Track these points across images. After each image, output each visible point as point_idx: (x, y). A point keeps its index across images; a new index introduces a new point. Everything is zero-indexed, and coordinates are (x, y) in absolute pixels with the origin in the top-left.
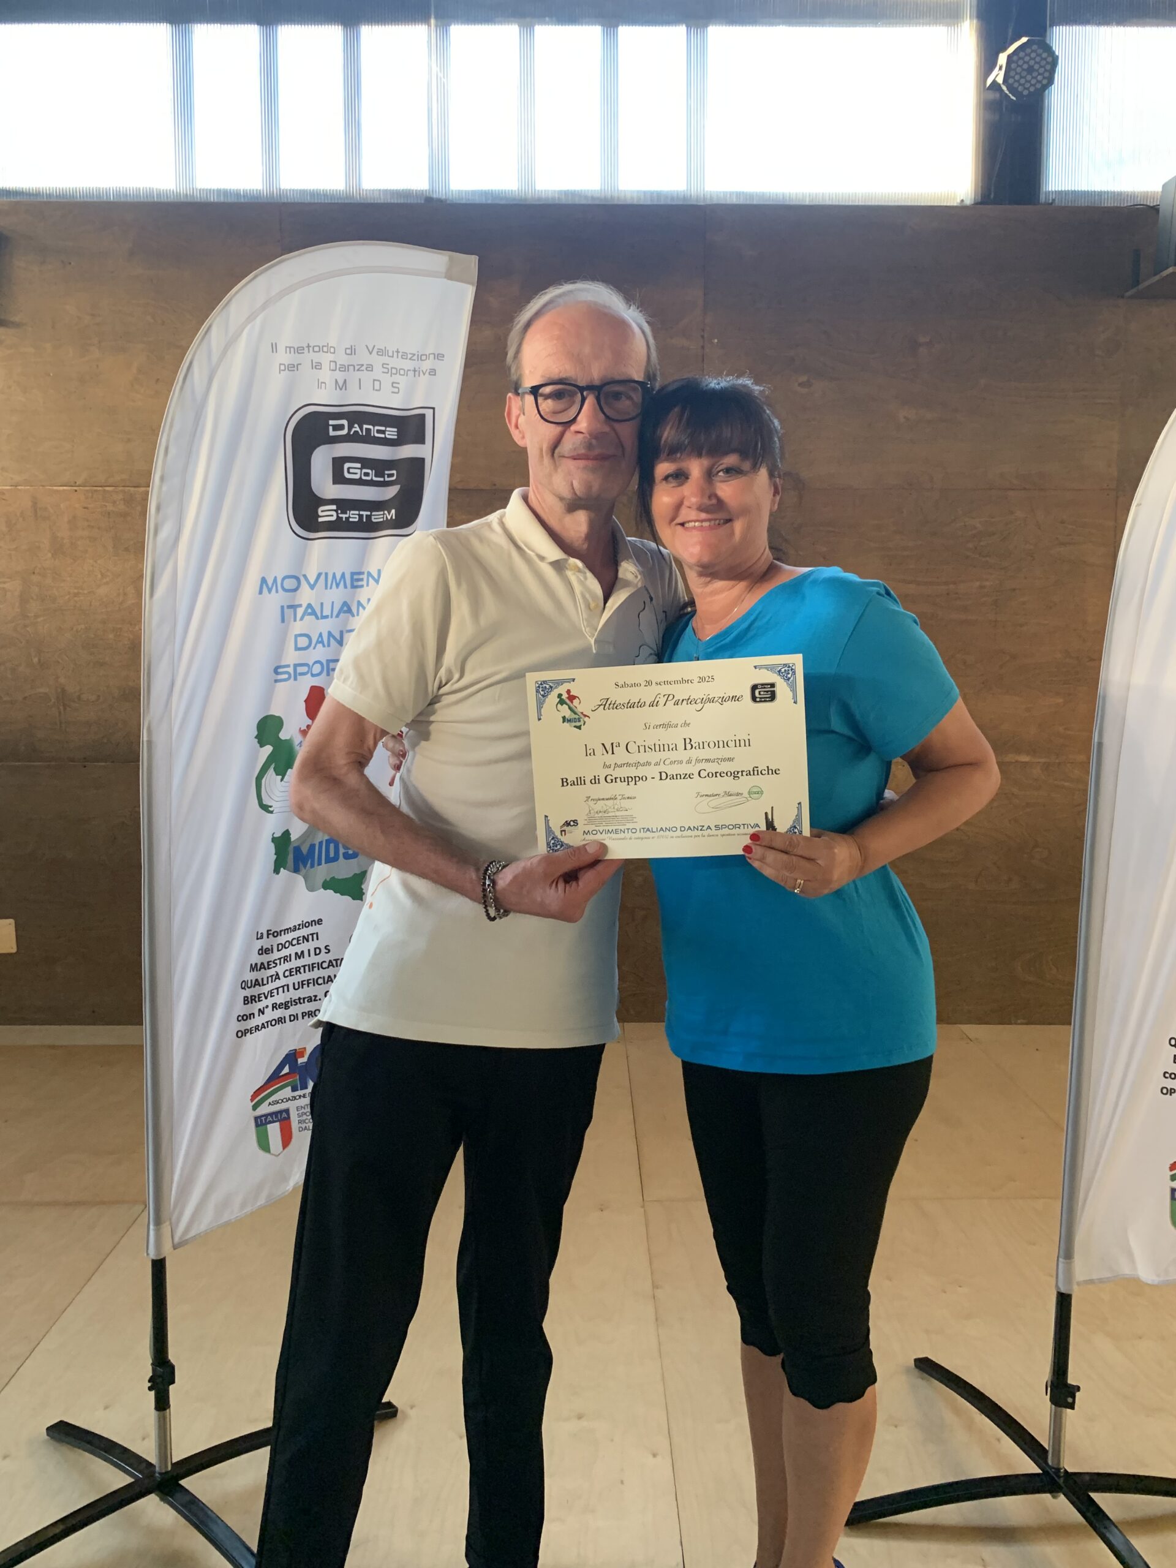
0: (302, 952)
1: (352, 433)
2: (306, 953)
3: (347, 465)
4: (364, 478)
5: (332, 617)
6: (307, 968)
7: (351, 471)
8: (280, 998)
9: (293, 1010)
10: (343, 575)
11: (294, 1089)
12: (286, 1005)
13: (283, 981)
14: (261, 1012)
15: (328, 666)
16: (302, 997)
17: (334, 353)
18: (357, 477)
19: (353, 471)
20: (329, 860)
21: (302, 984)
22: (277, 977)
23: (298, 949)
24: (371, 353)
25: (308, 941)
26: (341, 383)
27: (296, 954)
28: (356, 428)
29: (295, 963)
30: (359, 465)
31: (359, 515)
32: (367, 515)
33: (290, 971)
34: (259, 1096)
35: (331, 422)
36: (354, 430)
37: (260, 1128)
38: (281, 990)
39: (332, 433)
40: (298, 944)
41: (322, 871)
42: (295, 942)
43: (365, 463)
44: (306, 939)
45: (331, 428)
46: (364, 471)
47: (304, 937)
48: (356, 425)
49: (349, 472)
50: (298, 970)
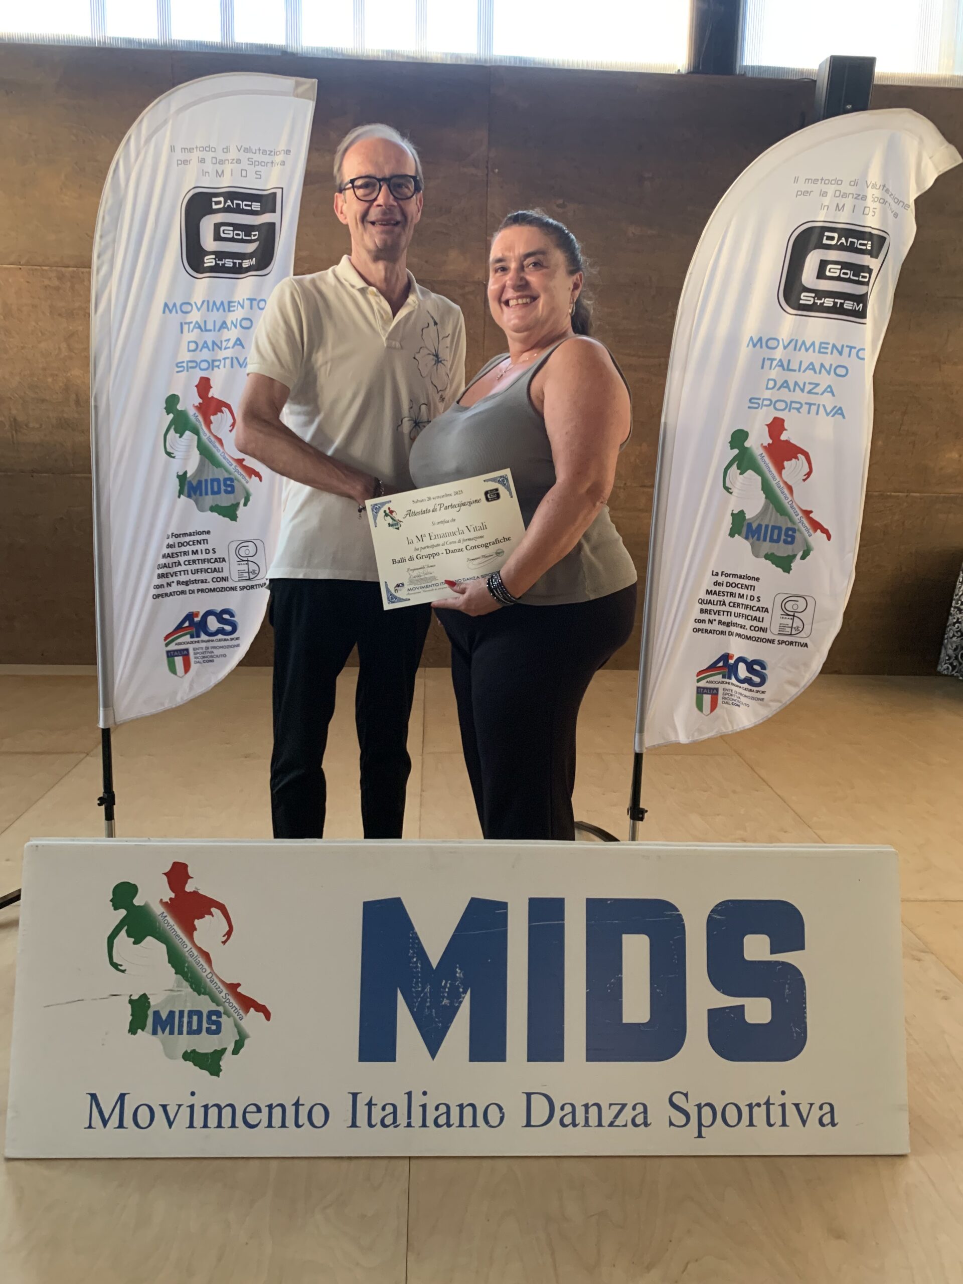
0: (197, 551)
1: (226, 206)
2: (200, 552)
3: (222, 228)
4: (235, 237)
5: (214, 331)
6: (200, 561)
7: (226, 232)
8: (183, 578)
9: (191, 587)
10: (222, 303)
11: (192, 637)
12: (187, 583)
13: (183, 568)
14: (169, 585)
15: (213, 363)
16: (197, 579)
17: (215, 151)
18: (231, 236)
19: (228, 232)
20: (213, 493)
21: (197, 571)
22: (179, 564)
23: (194, 548)
24: (239, 151)
25: (200, 544)
26: (220, 173)
27: (193, 551)
28: (229, 203)
29: (192, 557)
30: (231, 228)
31: (233, 262)
32: (239, 263)
33: (189, 561)
34: (169, 638)
35: (214, 199)
36: (227, 204)
37: (170, 658)
38: (182, 573)
39: (214, 207)
40: (194, 545)
41: (209, 500)
42: (191, 543)
43: (236, 227)
44: (199, 542)
45: (213, 203)
46: (236, 232)
47: (198, 541)
48: (229, 201)
49: (223, 232)
50: (194, 561)
